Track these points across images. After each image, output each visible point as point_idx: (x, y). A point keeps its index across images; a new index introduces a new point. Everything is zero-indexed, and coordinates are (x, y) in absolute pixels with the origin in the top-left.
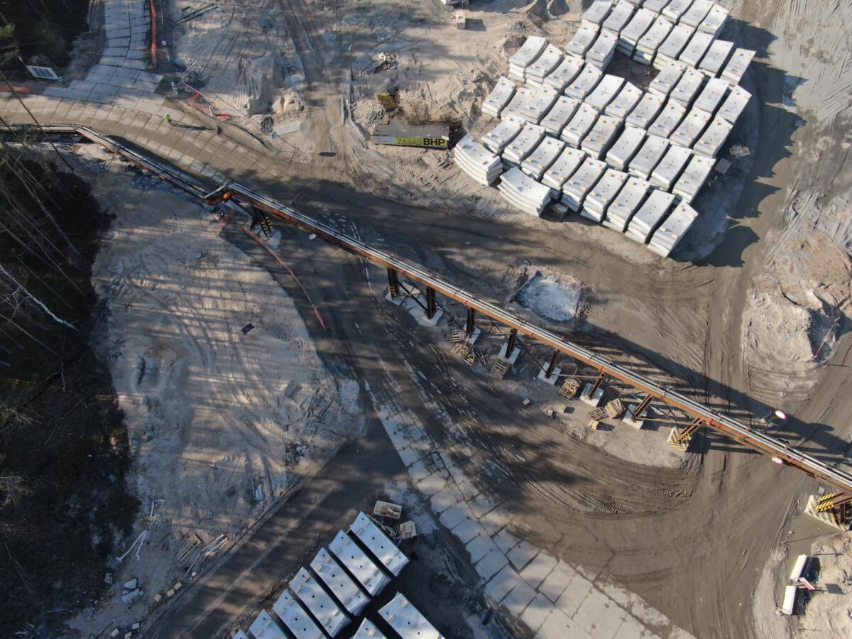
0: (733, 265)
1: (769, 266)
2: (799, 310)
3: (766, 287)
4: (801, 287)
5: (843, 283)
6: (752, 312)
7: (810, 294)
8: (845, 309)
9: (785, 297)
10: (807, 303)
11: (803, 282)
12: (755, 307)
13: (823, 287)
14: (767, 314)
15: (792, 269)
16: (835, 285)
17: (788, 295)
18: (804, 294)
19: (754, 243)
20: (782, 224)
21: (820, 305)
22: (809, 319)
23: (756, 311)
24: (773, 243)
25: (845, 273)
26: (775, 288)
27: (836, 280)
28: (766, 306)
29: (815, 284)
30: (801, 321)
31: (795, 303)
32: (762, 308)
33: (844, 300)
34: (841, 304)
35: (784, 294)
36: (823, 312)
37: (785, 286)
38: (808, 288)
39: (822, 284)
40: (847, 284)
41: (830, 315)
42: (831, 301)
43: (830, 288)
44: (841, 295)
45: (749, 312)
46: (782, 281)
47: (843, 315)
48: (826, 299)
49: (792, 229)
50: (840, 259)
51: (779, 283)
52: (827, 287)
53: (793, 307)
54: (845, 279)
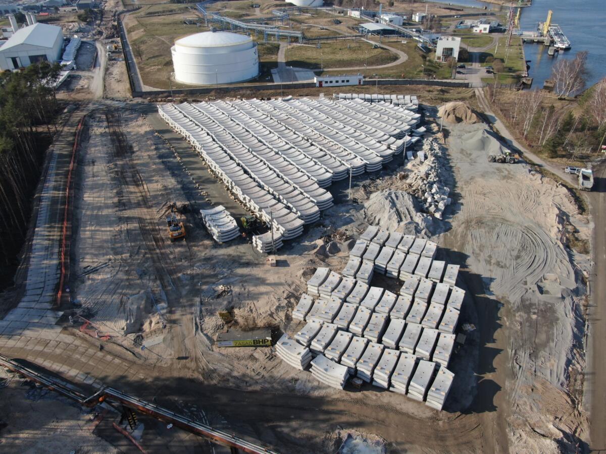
0: (490, 411)
1: (515, 408)
2: (548, 441)
3: (519, 425)
4: (543, 422)
5: (570, 415)
6: (515, 447)
7: (551, 426)
8: (579, 435)
9: (535, 431)
10: (552, 434)
11: (543, 417)
12: (516, 442)
13: (557, 420)
14: (526, 447)
15: (531, 408)
16: (565, 417)
17: (536, 430)
18: (547, 427)
19: (498, 392)
20: (514, 375)
21: (561, 435)
22: (558, 447)
23: (517, 446)
24: (512, 390)
25: (568, 407)
26: (525, 425)
27: (564, 413)
28: (524, 440)
29: (552, 418)
30: (553, 450)
31: (543, 436)
32: (522, 442)
33: (576, 428)
34: (575, 431)
35: (533, 429)
36: (565, 440)
37: (532, 422)
38: (548, 422)
39: (556, 418)
40: (573, 415)
41: (571, 442)
42: (568, 431)
43: (563, 419)
44: (572, 424)
45: (513, 447)
46: (528, 419)
47: (580, 441)
48: (563, 429)
49: (521, 379)
50: (561, 396)
51: (527, 421)
52: (561, 419)
53: (543, 439)
54: (570, 411)
